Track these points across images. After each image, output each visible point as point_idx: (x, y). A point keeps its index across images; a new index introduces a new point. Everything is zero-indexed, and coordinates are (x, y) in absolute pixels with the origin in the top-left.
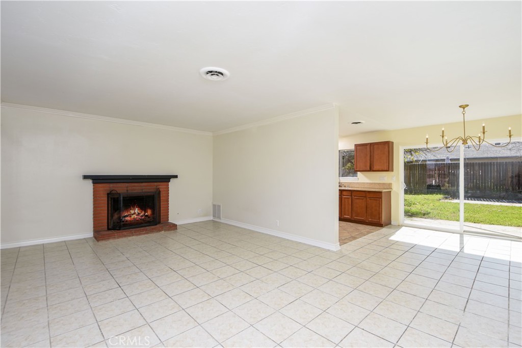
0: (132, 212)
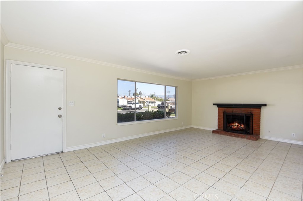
0: (235, 124)
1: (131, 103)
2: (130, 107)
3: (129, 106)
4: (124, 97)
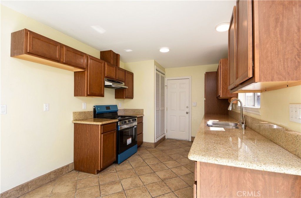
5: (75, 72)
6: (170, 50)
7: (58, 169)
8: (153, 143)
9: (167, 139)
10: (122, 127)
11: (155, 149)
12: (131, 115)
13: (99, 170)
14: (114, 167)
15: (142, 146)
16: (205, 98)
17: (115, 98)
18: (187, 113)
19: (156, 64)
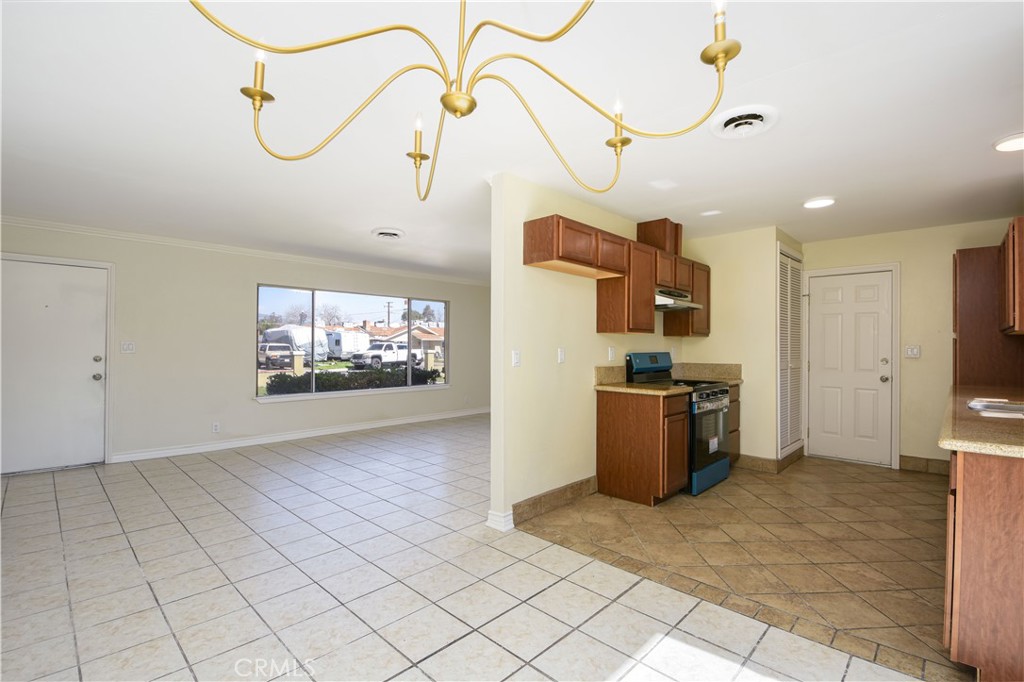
1: (379, 347)
2: (375, 359)
3: (373, 357)
4: (362, 324)
5: (598, 280)
6: (836, 200)
7: (576, 484)
8: (774, 461)
9: (810, 457)
10: (702, 405)
11: (779, 477)
12: (713, 380)
13: (661, 497)
14: (685, 499)
15: (737, 465)
16: (955, 331)
17: (664, 335)
18: (884, 380)
19: (781, 236)
